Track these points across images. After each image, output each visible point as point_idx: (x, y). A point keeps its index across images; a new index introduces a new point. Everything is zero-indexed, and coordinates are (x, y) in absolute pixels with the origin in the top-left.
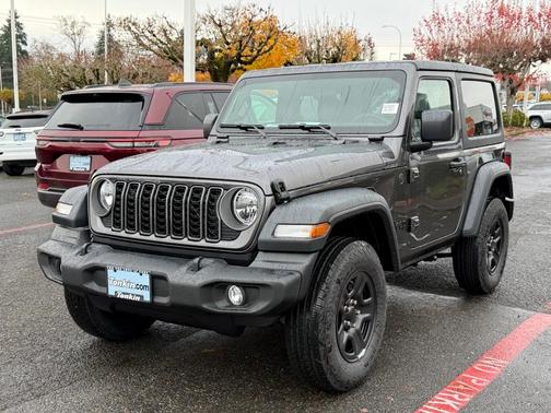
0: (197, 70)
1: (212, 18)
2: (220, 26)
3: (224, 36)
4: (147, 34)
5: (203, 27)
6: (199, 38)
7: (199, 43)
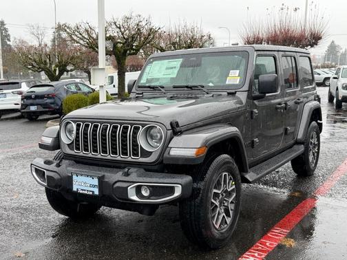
0: (106, 54)
1: (115, 23)
2: (120, 28)
3: (123, 34)
4: (76, 33)
5: (110, 29)
6: (108, 35)
7: (108, 39)
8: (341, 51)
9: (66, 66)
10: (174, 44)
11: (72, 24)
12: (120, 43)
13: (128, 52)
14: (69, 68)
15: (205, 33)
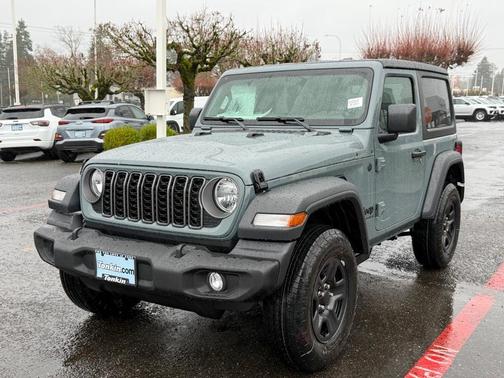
0: (168, 70)
1: (181, 24)
2: (188, 31)
3: (192, 40)
4: (124, 38)
5: (174, 33)
6: (170, 42)
7: (169, 47)
8: (496, 72)
9: (108, 86)
10: (264, 57)
11: (119, 25)
12: (188, 53)
13: (199, 66)
14: (113, 89)
15: (310, 42)
